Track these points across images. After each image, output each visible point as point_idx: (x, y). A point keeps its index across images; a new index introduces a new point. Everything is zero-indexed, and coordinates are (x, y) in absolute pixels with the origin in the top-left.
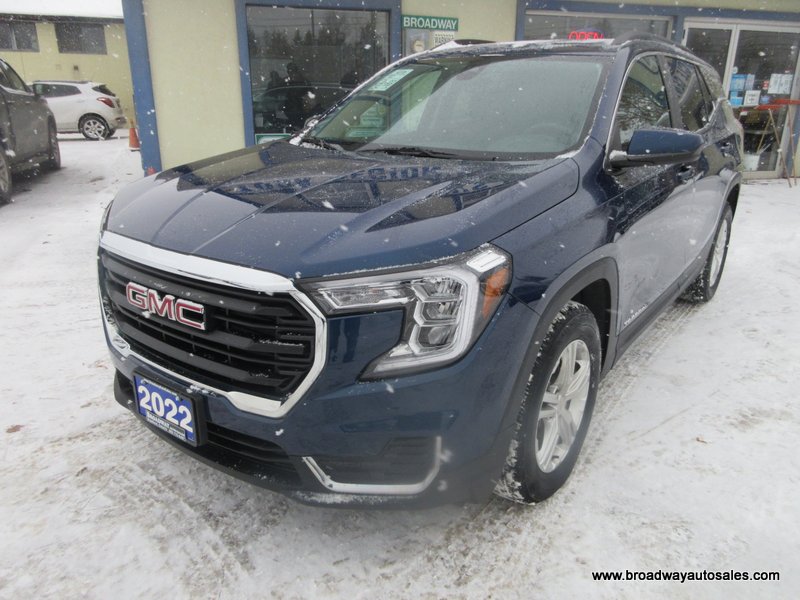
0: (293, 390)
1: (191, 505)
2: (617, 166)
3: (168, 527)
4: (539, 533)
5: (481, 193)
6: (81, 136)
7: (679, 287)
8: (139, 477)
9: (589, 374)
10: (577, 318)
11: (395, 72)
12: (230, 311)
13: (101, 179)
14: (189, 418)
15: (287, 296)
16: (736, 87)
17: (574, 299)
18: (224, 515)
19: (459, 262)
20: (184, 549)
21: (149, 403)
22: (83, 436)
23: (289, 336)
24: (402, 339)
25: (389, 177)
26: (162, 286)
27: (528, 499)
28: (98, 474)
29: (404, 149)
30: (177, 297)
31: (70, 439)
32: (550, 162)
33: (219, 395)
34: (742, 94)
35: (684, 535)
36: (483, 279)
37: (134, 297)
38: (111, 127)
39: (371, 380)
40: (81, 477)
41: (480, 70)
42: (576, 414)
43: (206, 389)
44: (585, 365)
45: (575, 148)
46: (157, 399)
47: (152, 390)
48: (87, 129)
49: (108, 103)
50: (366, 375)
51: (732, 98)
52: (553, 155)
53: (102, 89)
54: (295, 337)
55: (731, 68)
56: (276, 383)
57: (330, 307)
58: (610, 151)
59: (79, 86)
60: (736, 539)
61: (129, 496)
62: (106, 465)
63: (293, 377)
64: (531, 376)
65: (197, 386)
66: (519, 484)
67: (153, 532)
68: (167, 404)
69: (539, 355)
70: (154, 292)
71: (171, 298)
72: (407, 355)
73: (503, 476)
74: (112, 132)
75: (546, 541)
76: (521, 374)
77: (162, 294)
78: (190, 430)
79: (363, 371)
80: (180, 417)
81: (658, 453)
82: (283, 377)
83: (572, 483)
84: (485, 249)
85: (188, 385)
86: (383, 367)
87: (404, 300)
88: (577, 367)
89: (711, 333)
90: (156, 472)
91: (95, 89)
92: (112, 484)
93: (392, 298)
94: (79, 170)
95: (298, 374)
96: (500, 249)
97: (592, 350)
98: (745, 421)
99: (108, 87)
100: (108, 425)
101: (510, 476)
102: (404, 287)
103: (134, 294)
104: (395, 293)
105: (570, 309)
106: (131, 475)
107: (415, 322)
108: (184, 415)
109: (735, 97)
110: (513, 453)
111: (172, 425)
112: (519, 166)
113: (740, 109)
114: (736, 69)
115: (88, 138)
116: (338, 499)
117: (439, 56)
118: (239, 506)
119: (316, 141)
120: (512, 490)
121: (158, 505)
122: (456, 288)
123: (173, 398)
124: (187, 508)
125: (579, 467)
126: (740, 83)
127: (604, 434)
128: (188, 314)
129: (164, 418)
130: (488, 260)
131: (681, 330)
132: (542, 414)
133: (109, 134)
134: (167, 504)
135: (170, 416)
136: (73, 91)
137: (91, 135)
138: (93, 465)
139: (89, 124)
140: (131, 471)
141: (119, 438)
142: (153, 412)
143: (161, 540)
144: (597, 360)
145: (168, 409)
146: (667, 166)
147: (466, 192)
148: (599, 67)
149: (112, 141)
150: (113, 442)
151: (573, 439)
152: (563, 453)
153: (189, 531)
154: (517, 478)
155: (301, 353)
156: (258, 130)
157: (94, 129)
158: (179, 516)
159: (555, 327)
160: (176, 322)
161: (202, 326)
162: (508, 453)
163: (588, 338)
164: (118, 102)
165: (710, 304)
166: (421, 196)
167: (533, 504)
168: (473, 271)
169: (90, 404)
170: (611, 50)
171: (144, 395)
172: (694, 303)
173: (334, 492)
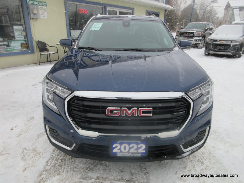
14: (144, 147)
21: (120, 149)
23: (181, 110)
24: (203, 103)
26: (129, 105)
37: (112, 113)
43: (149, 135)
46: (125, 146)
54: (183, 110)
56: (175, 126)
57: (192, 99)
68: (131, 146)
70: (126, 108)
71: (136, 108)
77: (130, 110)
78: (144, 152)
80: (138, 149)
103: (112, 111)
108: (141, 147)
111: (133, 153)
128: (145, 112)
129: (128, 152)
135: (132, 150)
142: (121, 152)
160: (138, 116)
161: (152, 115)
171: (116, 147)
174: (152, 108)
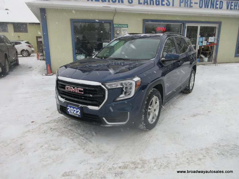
0: (101, 105)
1: (77, 133)
2: (163, 61)
3: (73, 137)
4: (149, 135)
5: (135, 67)
6: (21, 56)
7: (181, 88)
8: (63, 129)
9: (159, 104)
10: (155, 91)
11: (115, 41)
12: (88, 90)
13: (31, 67)
14: (79, 112)
15: (100, 86)
16: (200, 40)
17: (154, 88)
18: (84, 135)
19: (132, 79)
20: (77, 140)
21: (70, 110)
22: (49, 123)
23: (100, 94)
24: (122, 94)
25: (117, 64)
26: (74, 86)
27: (147, 128)
28: (54, 129)
29: (119, 59)
30: (77, 88)
31: (46, 123)
32: (149, 61)
33: (86, 107)
34: (202, 42)
35: (178, 134)
36: (136, 82)
37: (67, 89)
38: (30, 53)
39: (116, 101)
40: (51, 130)
41: (134, 41)
42: (157, 113)
43: (83, 106)
44: (158, 102)
45: (154, 58)
46: (72, 109)
47: (70, 107)
48: (23, 54)
49: (29, 46)
50: (115, 101)
51: (199, 43)
52: (150, 59)
53: (27, 43)
55: (198, 36)
56: (97, 103)
57: (108, 88)
58: (161, 58)
59: (21, 42)
60: (189, 135)
61: (63, 132)
62: (56, 127)
63: (101, 102)
64: (146, 102)
65: (81, 105)
66: (145, 124)
67: (70, 138)
68: (74, 110)
69: (147, 98)
70: (72, 87)
71: (76, 88)
72: (122, 97)
73: (141, 123)
74: (30, 54)
75: (151, 136)
76: (144, 102)
77: (74, 88)
78: (80, 114)
79: (114, 100)
80: (77, 112)
81: (175, 122)
82: (99, 102)
83: (156, 127)
84: (136, 77)
85: (79, 105)
86: (118, 99)
87: (122, 86)
88: (156, 103)
89: (190, 100)
90: (67, 128)
91: (25, 43)
92: (58, 131)
93: (119, 86)
94: (24, 65)
95: (102, 101)
96: (139, 77)
97: (159, 99)
98: (194, 116)
99: (29, 42)
100: (53, 121)
101: (143, 123)
102: (122, 84)
103: (67, 88)
104: (120, 85)
105: (154, 90)
106: (62, 129)
107: (123, 91)
108: (78, 111)
109: (200, 43)
110: (143, 118)
111: (75, 114)
112: (142, 62)
113: (202, 46)
114: (200, 36)
115: (23, 56)
116: (110, 126)
117: (124, 37)
118: (87, 133)
119: (98, 57)
120: (143, 126)
121: (69, 134)
122: (131, 84)
123: (76, 108)
124: (76, 134)
125: (158, 124)
126: (201, 39)
127: (164, 119)
128: (80, 91)
129: (73, 113)
130: (137, 79)
131: (183, 99)
132: (149, 110)
133: (29, 55)
134: (71, 133)
135: (75, 112)
136: (20, 43)
137: (24, 55)
138: (53, 128)
139: (24, 52)
140: (62, 128)
141: (57, 123)
142: (71, 112)
143: (72, 139)
144: (160, 101)
145: (74, 111)
146: (175, 61)
147: (131, 67)
148: (159, 41)
149: (30, 57)
150: (56, 124)
151: (156, 118)
152: (154, 120)
153: (77, 137)
154: (144, 123)
155: (102, 97)
156: (76, 54)
157: (25, 54)
158: (74, 135)
159: (151, 93)
160: (77, 93)
161: (83, 93)
162: (142, 118)
163: (158, 96)
164: (32, 46)
165: (190, 93)
166: (124, 68)
167: (148, 130)
168: (134, 81)
169: (48, 117)
170: (162, 37)
171: (69, 108)
172: (187, 93)
173: (109, 125)
174: (83, 89)
